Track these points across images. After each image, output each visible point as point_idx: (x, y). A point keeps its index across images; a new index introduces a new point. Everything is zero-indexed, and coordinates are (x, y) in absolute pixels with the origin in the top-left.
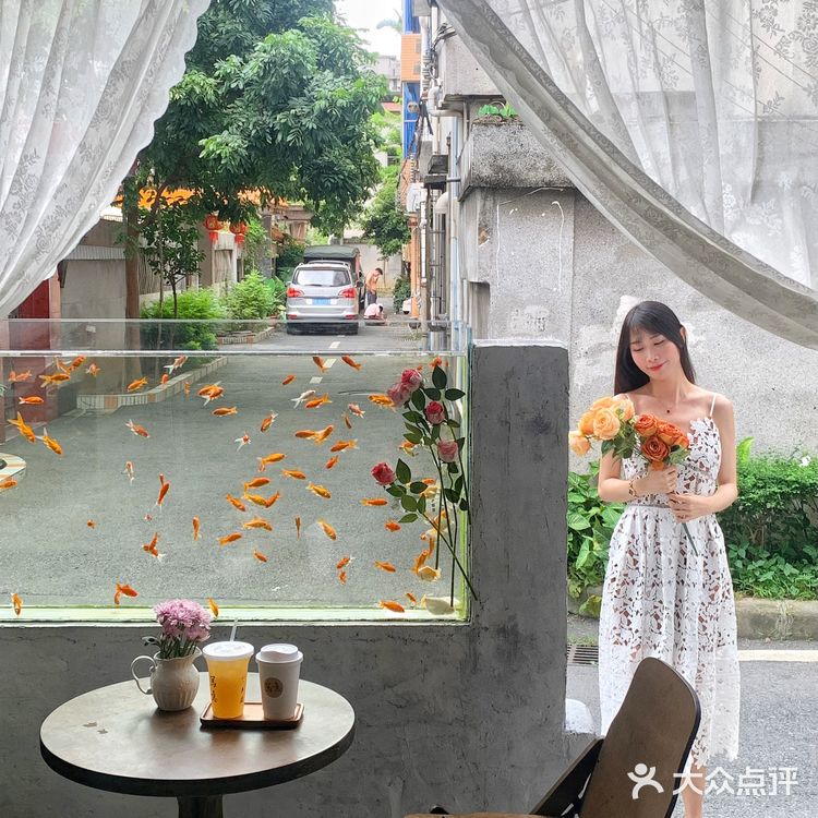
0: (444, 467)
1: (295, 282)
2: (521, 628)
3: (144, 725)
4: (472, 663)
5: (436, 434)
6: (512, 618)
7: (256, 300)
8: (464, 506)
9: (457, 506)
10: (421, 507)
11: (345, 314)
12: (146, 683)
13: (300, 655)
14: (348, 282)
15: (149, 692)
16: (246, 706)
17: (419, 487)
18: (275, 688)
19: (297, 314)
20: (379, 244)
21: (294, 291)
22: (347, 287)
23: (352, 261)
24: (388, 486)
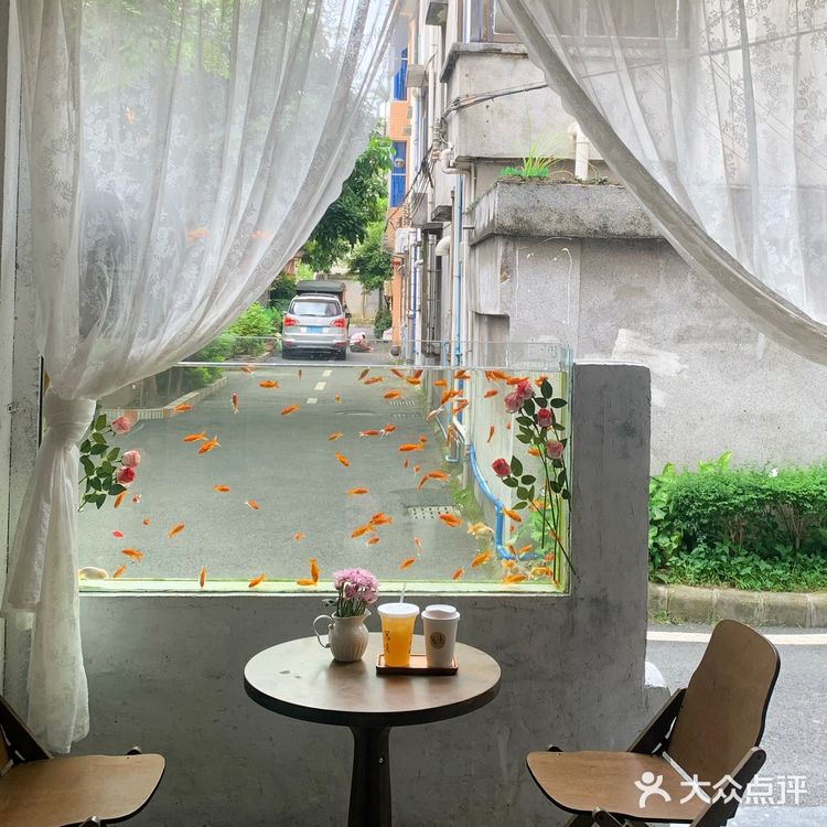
0: (549, 462)
1: (292, 312)
2: (610, 599)
3: (323, 676)
4: (570, 628)
5: (544, 433)
6: (604, 590)
7: (255, 327)
8: (566, 495)
9: (559, 495)
10: (530, 495)
11: (335, 341)
12: (325, 639)
13: (458, 615)
14: (338, 314)
15: (328, 646)
16: (411, 658)
17: (529, 480)
18: (438, 641)
19: (293, 340)
20: (362, 280)
21: (290, 321)
22: (338, 318)
23: (340, 294)
24: (506, 478)
